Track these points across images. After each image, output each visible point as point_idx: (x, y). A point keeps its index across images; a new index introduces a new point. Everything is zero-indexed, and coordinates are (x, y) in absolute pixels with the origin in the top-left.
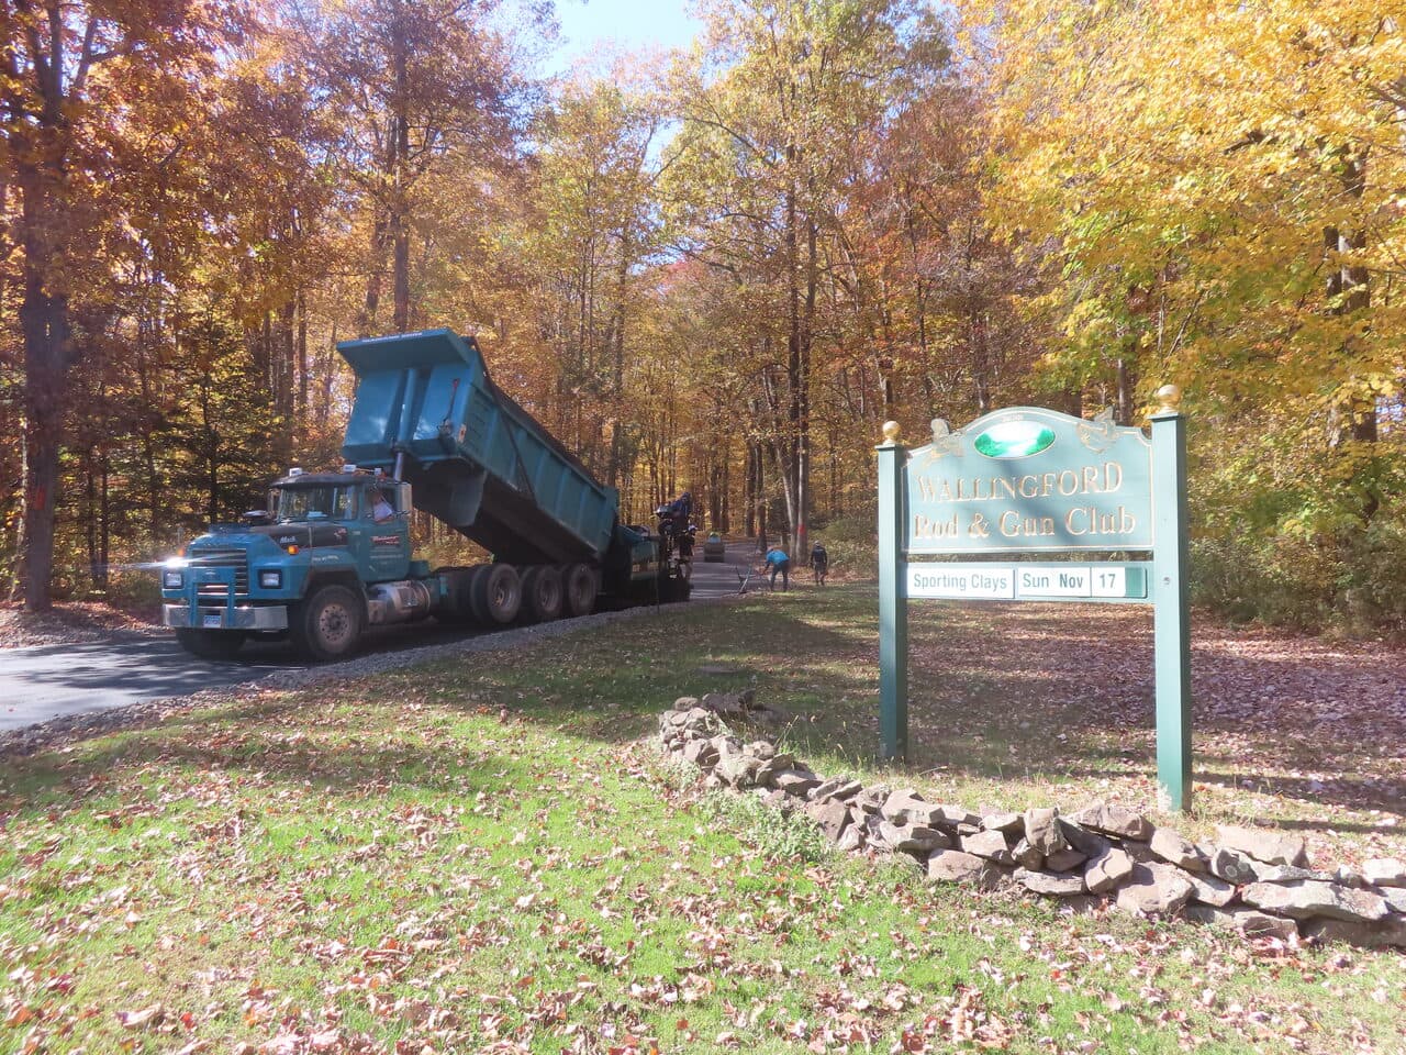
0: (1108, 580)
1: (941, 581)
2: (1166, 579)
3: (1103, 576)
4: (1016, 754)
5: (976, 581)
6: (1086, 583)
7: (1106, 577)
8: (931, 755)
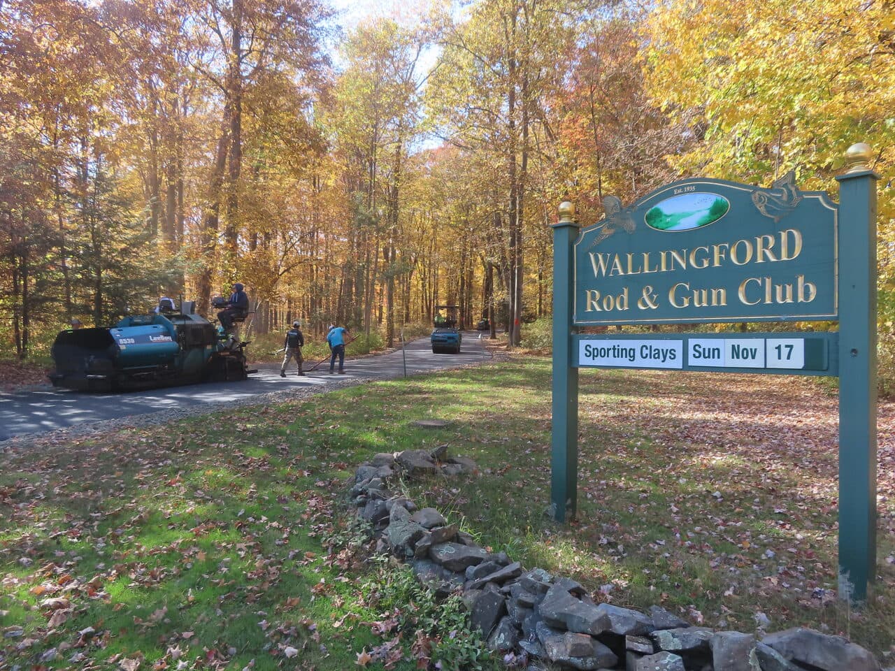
0: (785, 351)
1: (611, 352)
2: (854, 351)
3: (779, 348)
4: (677, 513)
5: (645, 352)
6: (760, 354)
7: (783, 348)
8: (598, 512)
